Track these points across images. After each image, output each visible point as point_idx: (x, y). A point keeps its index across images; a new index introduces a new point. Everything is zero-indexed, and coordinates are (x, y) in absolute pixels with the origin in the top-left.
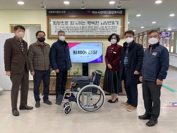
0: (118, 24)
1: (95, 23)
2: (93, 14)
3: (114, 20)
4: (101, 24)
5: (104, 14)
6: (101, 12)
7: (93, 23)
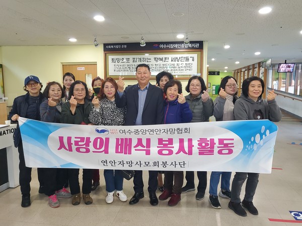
0: (193, 60)
1: (164, 59)
2: (161, 49)
3: (189, 55)
4: (172, 61)
5: (174, 48)
6: (172, 46)
7: (161, 59)
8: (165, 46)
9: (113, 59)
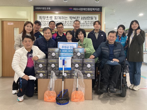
0: (96, 19)
1: (76, 18)
3: (93, 16)
6: (82, 9)
8: (77, 9)
9: (40, 17)
